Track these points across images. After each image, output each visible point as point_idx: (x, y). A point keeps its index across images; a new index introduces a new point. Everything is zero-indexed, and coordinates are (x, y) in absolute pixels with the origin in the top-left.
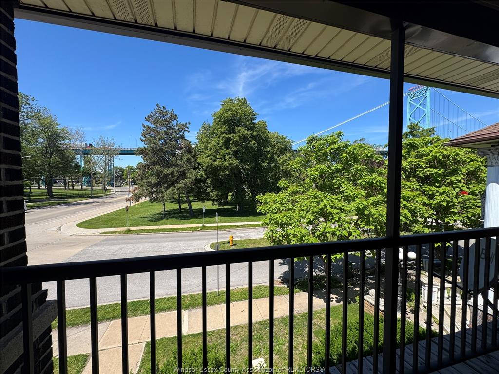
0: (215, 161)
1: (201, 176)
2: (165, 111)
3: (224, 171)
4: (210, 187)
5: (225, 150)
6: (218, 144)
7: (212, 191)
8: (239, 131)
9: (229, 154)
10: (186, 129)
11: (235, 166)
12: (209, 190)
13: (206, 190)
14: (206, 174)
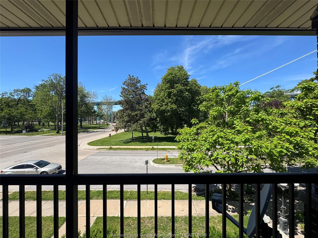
0: (162, 106)
1: (154, 116)
2: (133, 78)
3: (167, 112)
4: (159, 123)
5: (168, 100)
6: (164, 96)
7: (160, 125)
8: (177, 87)
9: (170, 102)
10: (145, 88)
11: (175, 109)
12: (158, 125)
13: (156, 125)
14: (156, 115)
